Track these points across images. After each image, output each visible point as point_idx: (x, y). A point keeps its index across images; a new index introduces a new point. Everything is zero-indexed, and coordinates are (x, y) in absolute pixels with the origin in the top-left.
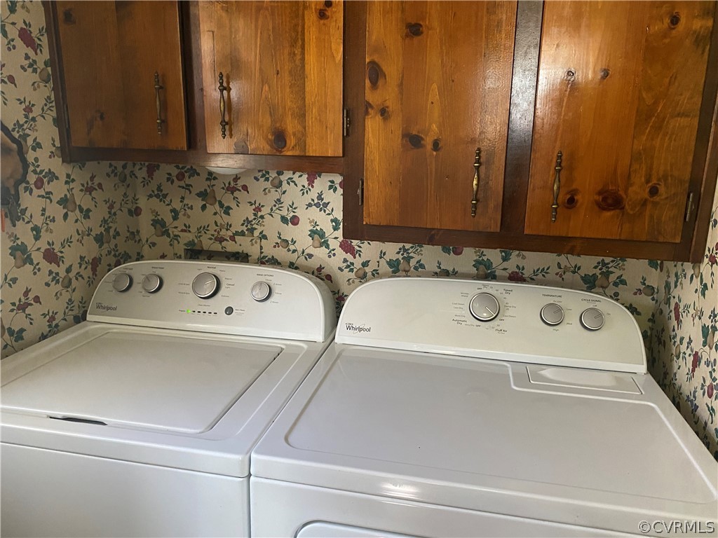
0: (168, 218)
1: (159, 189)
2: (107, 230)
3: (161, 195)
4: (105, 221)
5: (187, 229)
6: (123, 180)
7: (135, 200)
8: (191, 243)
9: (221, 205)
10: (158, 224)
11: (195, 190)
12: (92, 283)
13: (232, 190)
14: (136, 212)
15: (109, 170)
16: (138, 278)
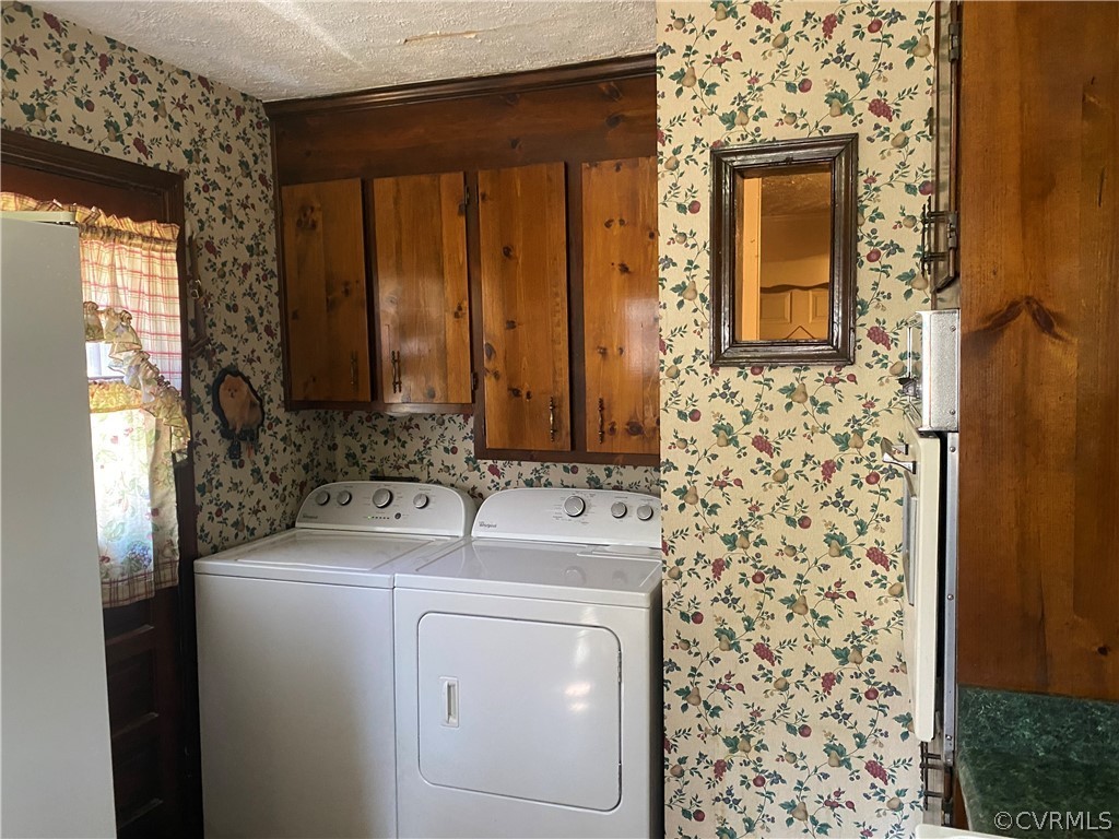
0: (358, 451)
1: (352, 429)
2: (312, 461)
3: (353, 433)
4: (310, 454)
5: (372, 460)
6: (325, 423)
7: (333, 437)
8: (376, 471)
9: (399, 440)
10: (351, 456)
11: (380, 429)
12: (300, 500)
13: (407, 428)
14: (334, 447)
15: (315, 415)
16: (334, 496)
